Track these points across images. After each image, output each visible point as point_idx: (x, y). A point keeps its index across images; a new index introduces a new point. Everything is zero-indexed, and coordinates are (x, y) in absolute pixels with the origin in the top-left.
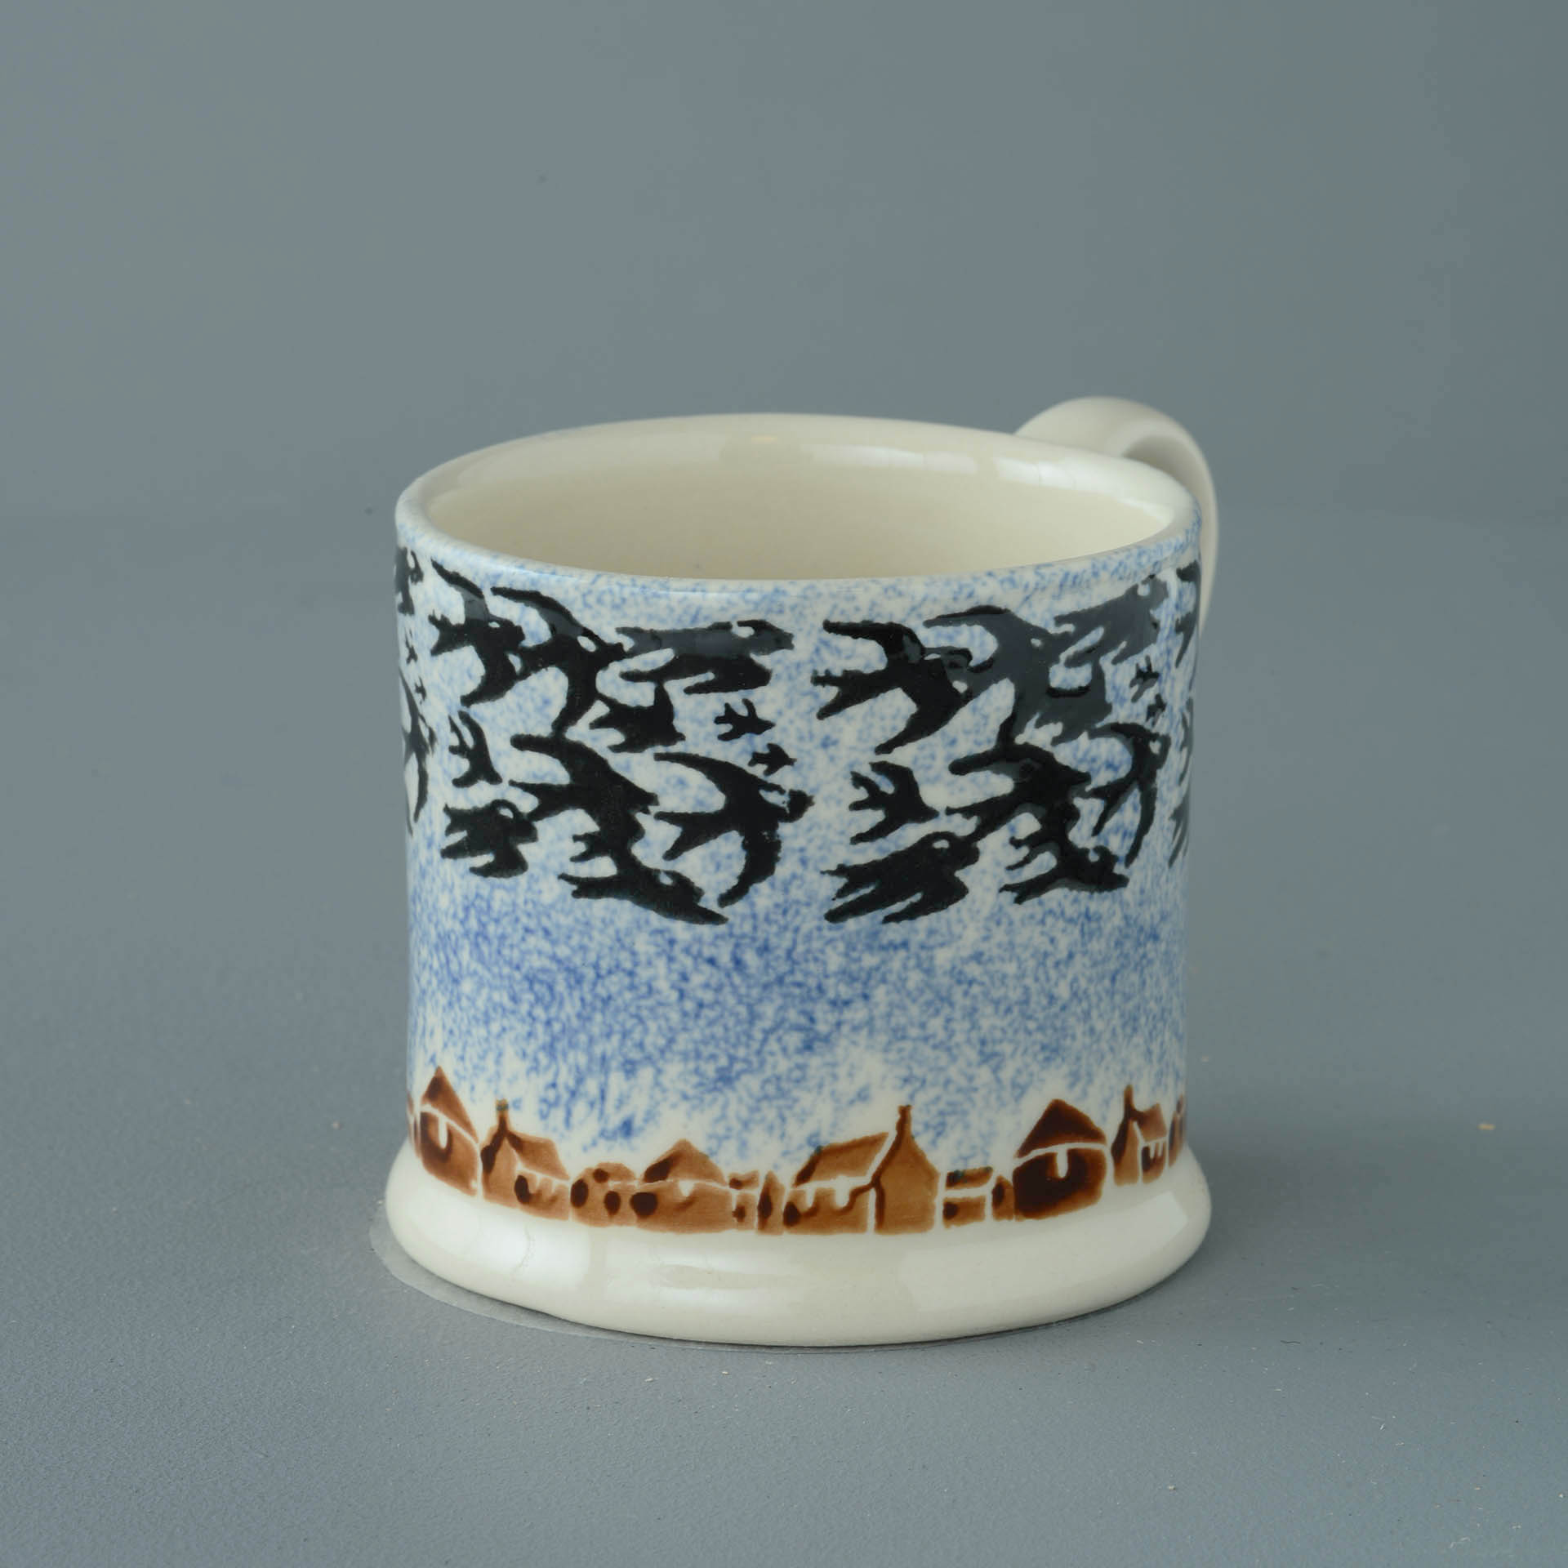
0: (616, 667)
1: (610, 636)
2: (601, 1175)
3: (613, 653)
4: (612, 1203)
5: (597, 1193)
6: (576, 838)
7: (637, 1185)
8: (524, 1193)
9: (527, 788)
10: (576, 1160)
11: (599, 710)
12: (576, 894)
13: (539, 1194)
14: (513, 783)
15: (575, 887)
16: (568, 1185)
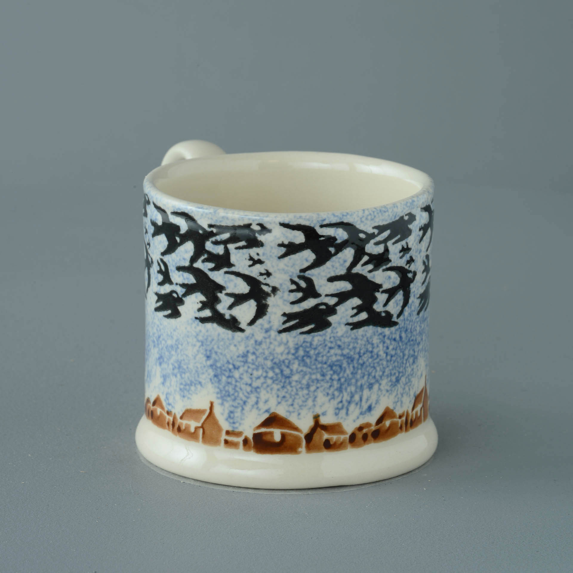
0: (372, 241)
1: (370, 231)
2: (360, 429)
3: (371, 236)
4: (365, 438)
5: (359, 435)
6: (353, 308)
7: (373, 428)
8: (328, 445)
9: (333, 295)
10: (349, 427)
11: (366, 258)
12: (352, 329)
13: (335, 443)
14: (327, 295)
15: (352, 327)
16: (348, 436)
